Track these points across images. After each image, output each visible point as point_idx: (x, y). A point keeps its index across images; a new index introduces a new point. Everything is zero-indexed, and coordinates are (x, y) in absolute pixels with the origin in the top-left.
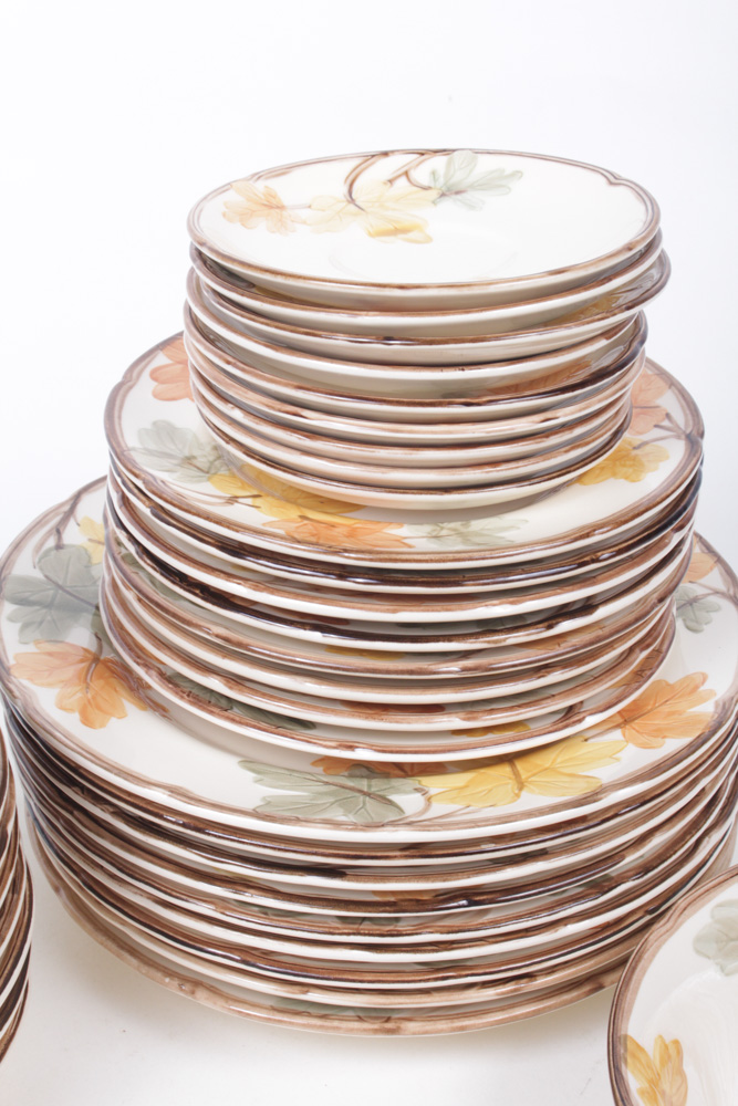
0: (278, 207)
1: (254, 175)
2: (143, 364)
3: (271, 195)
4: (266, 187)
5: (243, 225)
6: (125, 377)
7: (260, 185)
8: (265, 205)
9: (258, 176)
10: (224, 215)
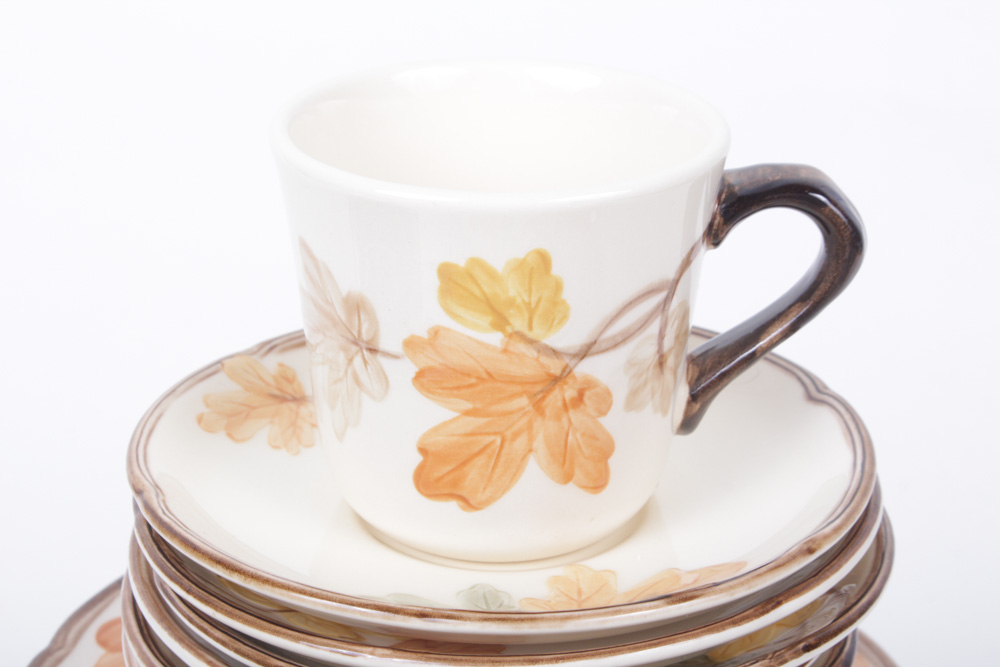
0: (295, 399)
1: (263, 345)
2: (89, 615)
3: (287, 377)
4: (281, 365)
5: (230, 435)
6: (55, 641)
7: (271, 363)
8: (274, 396)
9: (269, 347)
10: (200, 420)
